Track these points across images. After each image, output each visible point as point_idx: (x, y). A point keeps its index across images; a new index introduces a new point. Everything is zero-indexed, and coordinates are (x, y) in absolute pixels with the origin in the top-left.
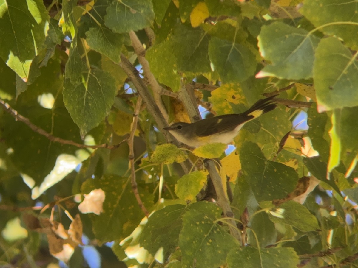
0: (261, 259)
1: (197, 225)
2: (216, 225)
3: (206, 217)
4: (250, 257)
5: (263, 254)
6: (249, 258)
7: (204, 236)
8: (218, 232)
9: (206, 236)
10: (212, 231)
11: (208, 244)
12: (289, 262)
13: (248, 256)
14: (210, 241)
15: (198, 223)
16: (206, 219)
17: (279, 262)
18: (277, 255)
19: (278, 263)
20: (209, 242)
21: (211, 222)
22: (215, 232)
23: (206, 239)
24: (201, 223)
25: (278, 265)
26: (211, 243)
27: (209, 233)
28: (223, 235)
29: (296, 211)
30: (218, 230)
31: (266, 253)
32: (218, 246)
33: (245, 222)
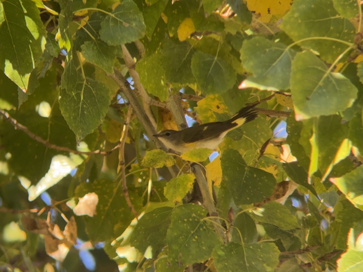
0: (245, 253)
1: (184, 222)
2: (202, 223)
3: (194, 215)
4: (235, 252)
5: (246, 249)
6: (233, 252)
7: (191, 233)
8: (204, 230)
9: (192, 232)
10: (199, 228)
11: (194, 240)
12: (271, 256)
13: (232, 251)
14: (196, 237)
15: (186, 220)
16: (194, 216)
17: (262, 256)
18: (259, 250)
19: (260, 257)
20: (195, 239)
21: (199, 220)
22: (201, 229)
23: (193, 235)
24: (188, 221)
25: (260, 259)
26: (197, 240)
27: (195, 230)
28: (209, 233)
29: (278, 211)
30: (204, 227)
31: (250, 249)
32: (203, 242)
33: (230, 221)
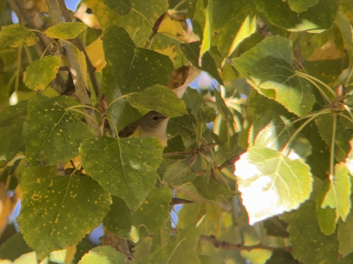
0: (120, 150)
1: (45, 113)
2: (67, 113)
3: (56, 103)
4: (107, 148)
5: (122, 144)
6: (106, 149)
7: (54, 126)
8: (71, 121)
9: (56, 125)
10: (64, 119)
11: (58, 134)
12: (153, 152)
13: (105, 146)
14: (61, 131)
15: (46, 110)
16: (56, 105)
17: (141, 152)
18: (139, 146)
19: (140, 154)
20: (60, 133)
21: (62, 109)
22: (67, 121)
23: (56, 128)
24: (50, 111)
25: (140, 157)
26: (62, 133)
27: (59, 122)
28: (76, 124)
29: (163, 96)
30: (71, 118)
31: (127, 144)
32: (70, 136)
33: (103, 111)
